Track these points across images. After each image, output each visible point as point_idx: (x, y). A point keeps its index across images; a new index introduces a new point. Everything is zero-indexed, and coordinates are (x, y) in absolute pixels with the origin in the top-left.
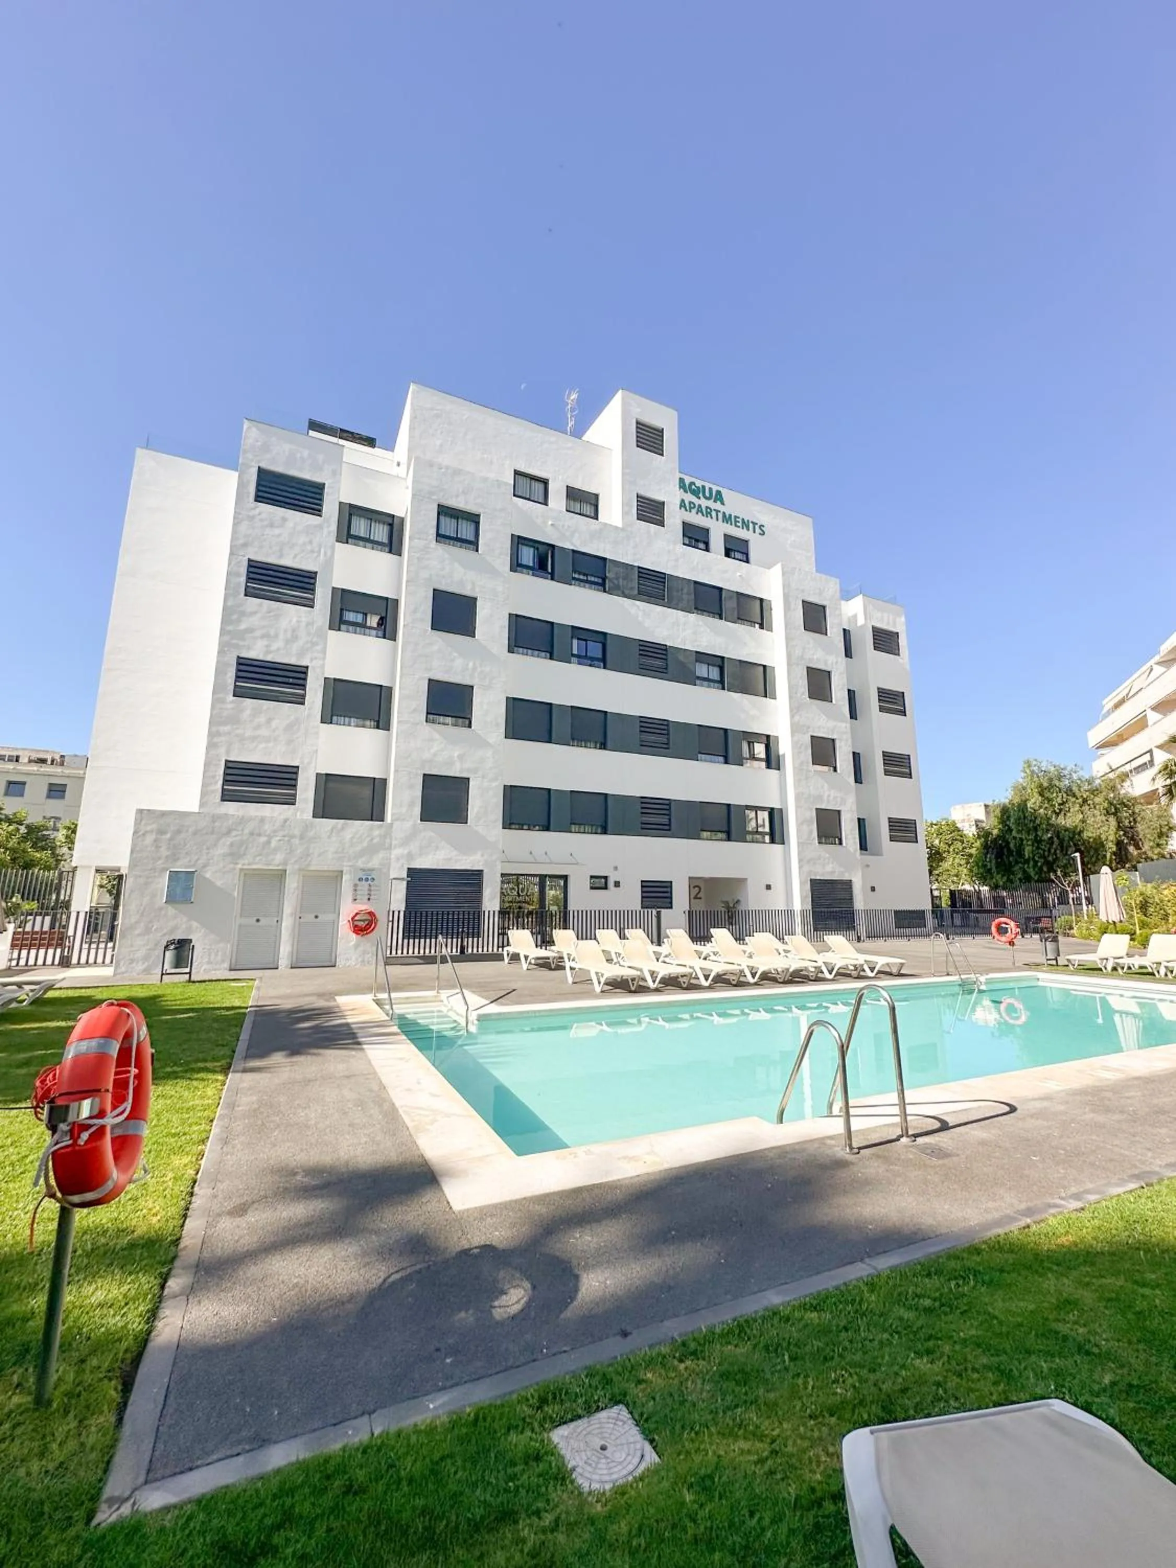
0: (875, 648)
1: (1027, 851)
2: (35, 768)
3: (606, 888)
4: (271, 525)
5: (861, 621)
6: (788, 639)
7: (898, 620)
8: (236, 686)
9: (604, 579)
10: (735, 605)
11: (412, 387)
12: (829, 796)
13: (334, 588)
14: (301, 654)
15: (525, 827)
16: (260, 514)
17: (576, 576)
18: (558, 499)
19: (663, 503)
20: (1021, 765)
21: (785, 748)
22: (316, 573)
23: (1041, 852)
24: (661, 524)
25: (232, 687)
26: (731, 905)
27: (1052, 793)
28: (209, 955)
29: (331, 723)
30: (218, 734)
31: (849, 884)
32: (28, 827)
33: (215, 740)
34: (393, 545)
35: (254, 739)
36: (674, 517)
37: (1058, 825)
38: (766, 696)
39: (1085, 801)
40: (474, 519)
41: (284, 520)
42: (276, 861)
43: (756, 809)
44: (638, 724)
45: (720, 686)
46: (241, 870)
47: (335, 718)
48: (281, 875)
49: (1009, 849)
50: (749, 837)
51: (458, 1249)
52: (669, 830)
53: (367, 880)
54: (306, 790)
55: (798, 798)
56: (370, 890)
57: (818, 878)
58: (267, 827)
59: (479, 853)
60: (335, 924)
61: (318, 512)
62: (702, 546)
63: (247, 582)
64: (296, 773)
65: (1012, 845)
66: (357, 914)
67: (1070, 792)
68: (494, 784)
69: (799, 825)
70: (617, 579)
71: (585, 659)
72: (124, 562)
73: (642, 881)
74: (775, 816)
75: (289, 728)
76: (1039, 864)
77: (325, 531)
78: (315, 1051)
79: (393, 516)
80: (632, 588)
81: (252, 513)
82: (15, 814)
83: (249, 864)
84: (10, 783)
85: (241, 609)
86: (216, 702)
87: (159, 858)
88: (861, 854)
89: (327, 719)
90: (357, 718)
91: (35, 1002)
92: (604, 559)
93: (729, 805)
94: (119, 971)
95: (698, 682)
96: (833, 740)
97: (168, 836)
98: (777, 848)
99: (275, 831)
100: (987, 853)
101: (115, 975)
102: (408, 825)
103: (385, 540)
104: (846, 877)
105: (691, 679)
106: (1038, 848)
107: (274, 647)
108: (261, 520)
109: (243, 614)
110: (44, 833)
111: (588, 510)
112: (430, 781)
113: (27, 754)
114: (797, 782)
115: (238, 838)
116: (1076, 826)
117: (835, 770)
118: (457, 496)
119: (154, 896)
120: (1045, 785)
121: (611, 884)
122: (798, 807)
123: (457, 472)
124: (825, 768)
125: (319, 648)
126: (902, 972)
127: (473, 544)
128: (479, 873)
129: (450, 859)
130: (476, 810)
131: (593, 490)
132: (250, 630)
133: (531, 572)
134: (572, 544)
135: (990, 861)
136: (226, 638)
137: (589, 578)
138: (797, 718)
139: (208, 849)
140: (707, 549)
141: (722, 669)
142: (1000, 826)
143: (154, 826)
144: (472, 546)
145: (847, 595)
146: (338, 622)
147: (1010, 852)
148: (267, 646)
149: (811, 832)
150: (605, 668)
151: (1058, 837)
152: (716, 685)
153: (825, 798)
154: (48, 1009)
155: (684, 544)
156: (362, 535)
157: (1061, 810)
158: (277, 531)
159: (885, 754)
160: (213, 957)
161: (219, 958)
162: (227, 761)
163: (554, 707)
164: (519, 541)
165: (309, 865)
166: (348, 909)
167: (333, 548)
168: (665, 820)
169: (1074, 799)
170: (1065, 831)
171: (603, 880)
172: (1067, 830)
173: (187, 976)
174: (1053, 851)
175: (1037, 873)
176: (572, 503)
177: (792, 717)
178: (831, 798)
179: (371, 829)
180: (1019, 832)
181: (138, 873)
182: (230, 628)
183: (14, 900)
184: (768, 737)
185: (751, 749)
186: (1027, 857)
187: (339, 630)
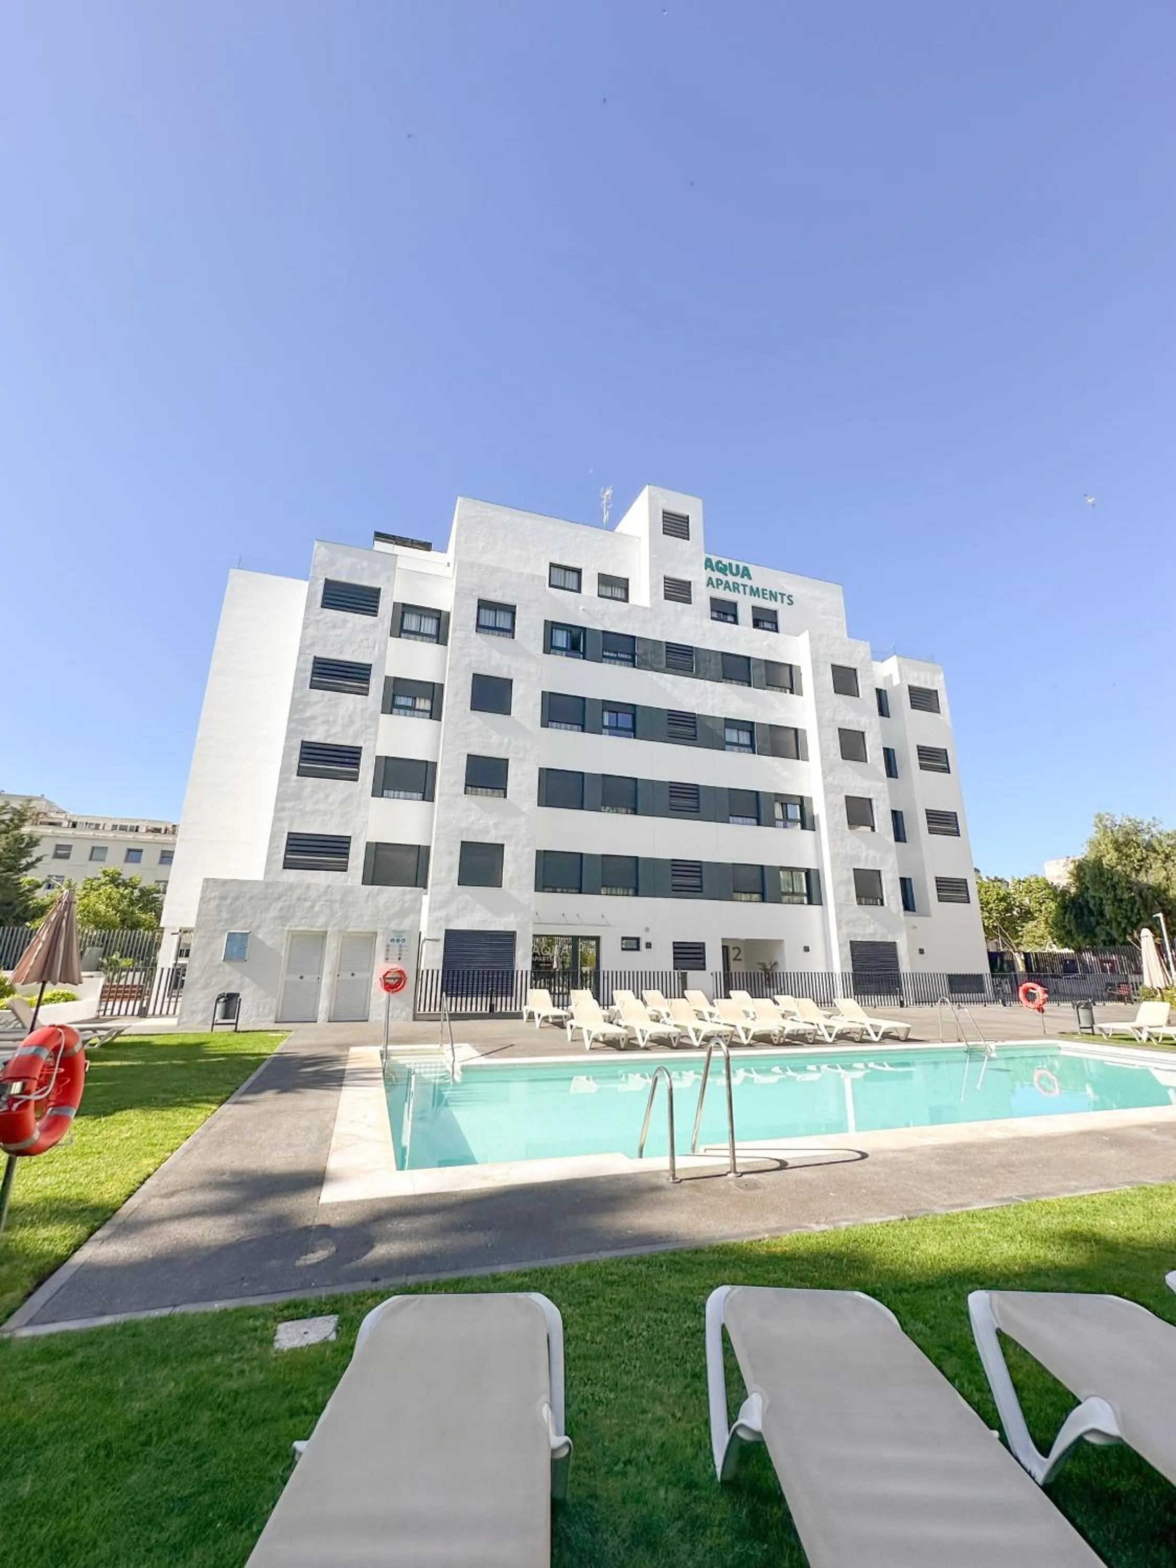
0: (913, 707)
1: (1108, 910)
2: (151, 837)
3: (638, 949)
4: (334, 627)
5: (896, 681)
6: (818, 703)
7: (936, 678)
8: (299, 767)
9: (633, 655)
10: (763, 672)
11: (459, 499)
12: (867, 856)
13: (386, 677)
14: (356, 737)
15: (559, 890)
16: (325, 618)
17: (607, 654)
18: (590, 586)
19: (690, 583)
20: (1093, 820)
21: (819, 809)
22: (371, 665)
23: (1123, 912)
24: (689, 601)
25: (297, 767)
26: (769, 967)
27: (1130, 849)
28: (258, 1008)
29: (382, 796)
30: (283, 809)
31: (894, 945)
32: (141, 890)
33: (280, 815)
34: (440, 637)
35: (313, 812)
36: (702, 595)
37: (1139, 882)
38: (798, 759)
39: (1167, 857)
40: (511, 610)
41: (345, 621)
42: (318, 924)
43: (791, 870)
44: (668, 789)
45: (751, 750)
46: (289, 931)
47: (385, 792)
48: (322, 937)
49: (1089, 910)
50: (785, 898)
51: (304, 1225)
52: (701, 892)
53: (398, 941)
54: (357, 858)
55: (834, 858)
56: (401, 950)
57: (859, 939)
58: (313, 893)
59: (512, 916)
60: (369, 981)
61: (374, 613)
62: (730, 618)
63: (312, 676)
64: (349, 843)
65: (1091, 905)
66: (388, 972)
67: (1149, 847)
68: (528, 849)
69: (836, 886)
70: (645, 654)
71: (616, 730)
72: (216, 663)
73: (674, 943)
74: (812, 877)
75: (344, 802)
76: (1123, 925)
77: (380, 628)
78: (301, 1090)
79: (440, 611)
80: (660, 662)
81: (318, 618)
82: (131, 879)
83: (297, 926)
84: (129, 850)
85: (306, 700)
86: (282, 780)
87: (220, 921)
88: (905, 915)
89: (377, 792)
90: (405, 791)
91: (103, 1046)
92: (634, 637)
93: (762, 867)
94: (182, 1021)
95: (727, 747)
96: (870, 800)
97: (229, 901)
98: (815, 909)
99: (319, 897)
100: (1065, 913)
101: (179, 1024)
102: (447, 888)
103: (434, 632)
104: (890, 939)
105: (721, 744)
106: (1119, 907)
107: (333, 731)
108: (326, 623)
109: (308, 704)
110: (155, 895)
111: (619, 593)
112: (467, 848)
113: (145, 824)
114: (832, 842)
115: (287, 903)
116: (1160, 884)
117: (873, 829)
118: (495, 591)
119: (213, 954)
120: (1121, 840)
121: (643, 945)
122: (833, 867)
123: (496, 570)
124: (863, 828)
125: (372, 730)
126: (909, 1037)
127: (510, 632)
128: (513, 934)
129: (485, 921)
130: (509, 874)
131: (623, 575)
132: (313, 718)
133: (564, 653)
134: (602, 625)
135: (1069, 922)
136: (293, 725)
137: (619, 655)
138: (830, 779)
139: (261, 912)
140: (736, 622)
141: (752, 733)
142: (1077, 884)
143: (216, 893)
144: (508, 634)
145: (879, 656)
146: (390, 706)
147: (1091, 912)
148: (328, 731)
149: (848, 893)
150: (635, 737)
151: (1141, 897)
152: (746, 749)
153: (863, 858)
154: (113, 1051)
155: (712, 618)
156: (413, 629)
157: (1141, 866)
158: (338, 632)
159: (929, 813)
160: (261, 1010)
161: (266, 1011)
162: (289, 833)
163: (585, 776)
164: (551, 627)
165: (347, 927)
166: (381, 967)
167: (386, 643)
168: (696, 882)
169: (1155, 855)
170: (1149, 889)
171: (635, 941)
172: (1150, 888)
173: (234, 1026)
174: (1136, 911)
175: (1120, 935)
176: (604, 588)
177: (825, 778)
178: (870, 857)
179: (404, 894)
180: (1096, 890)
181: (203, 934)
182: (296, 717)
183: (114, 957)
184: (802, 798)
185: (785, 812)
186: (1108, 917)
187: (391, 713)
